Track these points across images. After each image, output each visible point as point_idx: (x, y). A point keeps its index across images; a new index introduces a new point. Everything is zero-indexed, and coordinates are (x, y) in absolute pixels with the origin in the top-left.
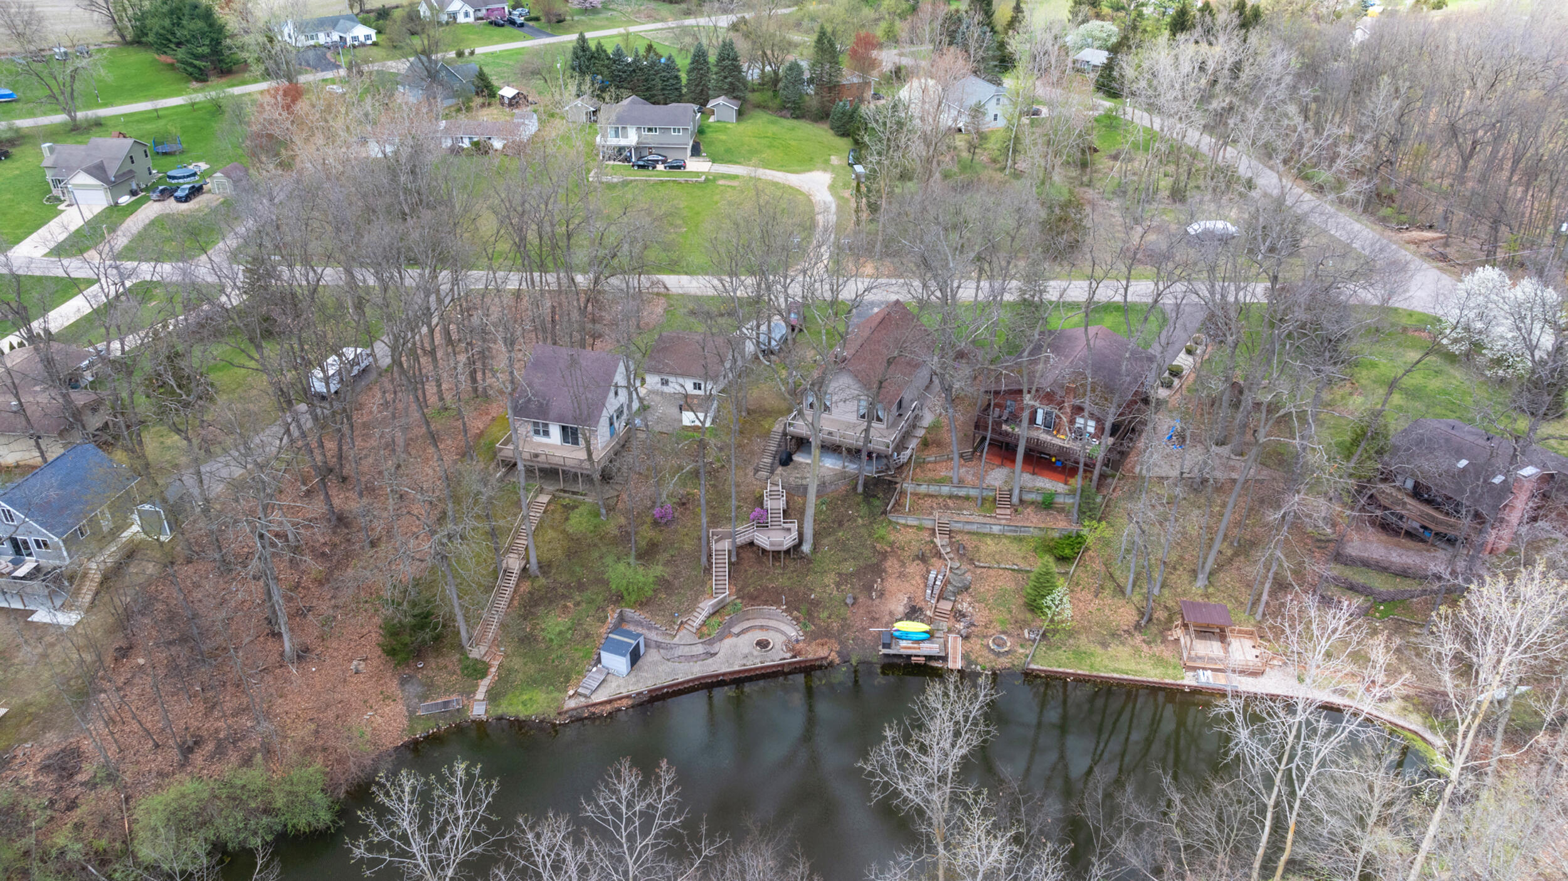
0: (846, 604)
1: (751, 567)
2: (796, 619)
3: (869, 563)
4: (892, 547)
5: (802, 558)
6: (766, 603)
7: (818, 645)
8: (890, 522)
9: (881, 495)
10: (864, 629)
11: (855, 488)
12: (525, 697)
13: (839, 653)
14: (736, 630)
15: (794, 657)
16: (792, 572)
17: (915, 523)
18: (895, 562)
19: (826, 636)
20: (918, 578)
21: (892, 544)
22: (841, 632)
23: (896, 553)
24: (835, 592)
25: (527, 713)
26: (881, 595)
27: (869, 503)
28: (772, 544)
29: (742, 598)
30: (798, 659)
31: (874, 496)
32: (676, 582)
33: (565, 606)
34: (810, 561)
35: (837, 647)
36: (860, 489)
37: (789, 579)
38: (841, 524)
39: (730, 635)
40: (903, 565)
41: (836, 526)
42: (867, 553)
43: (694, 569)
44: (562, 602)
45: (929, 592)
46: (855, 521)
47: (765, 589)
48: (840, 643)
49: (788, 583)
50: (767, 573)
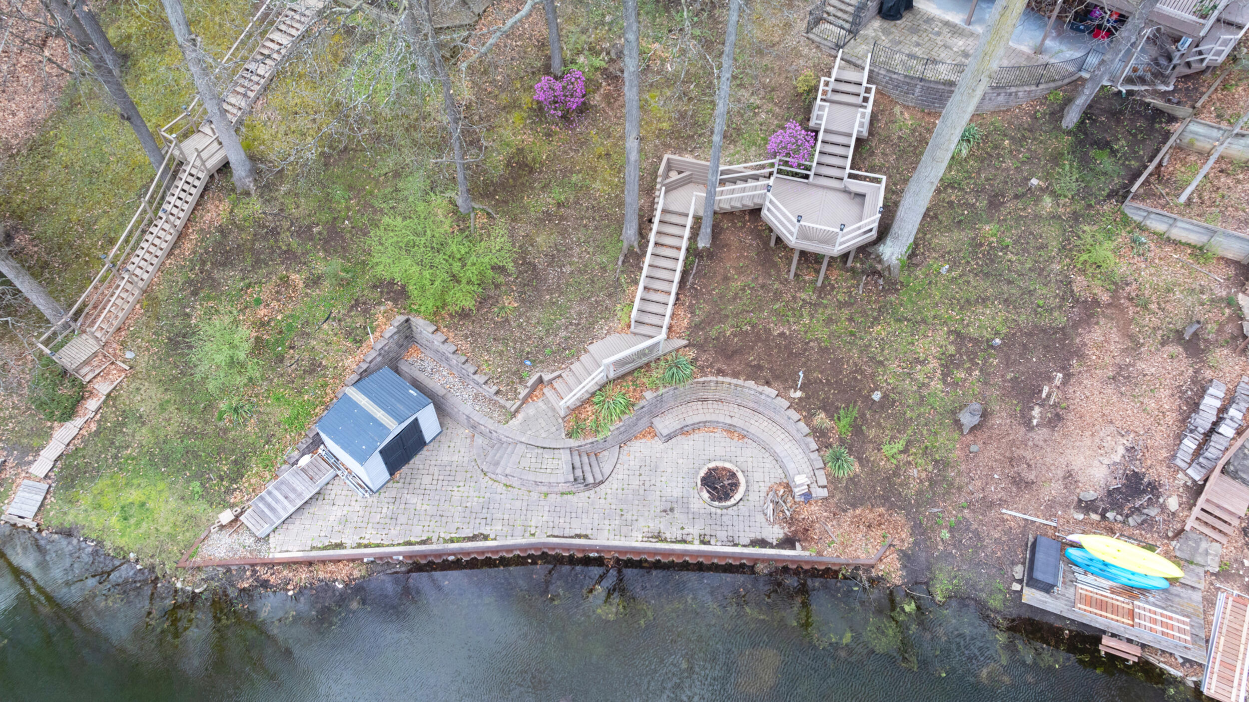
0: (957, 423)
1: (740, 271)
2: (820, 434)
3: (1045, 321)
4: (1115, 295)
5: (875, 272)
6: (754, 373)
7: (857, 522)
8: (1126, 221)
9: (1121, 145)
10: (989, 505)
11: (1057, 114)
12: (134, 495)
13: (906, 558)
14: (665, 424)
15: (788, 542)
16: (841, 305)
17: (1194, 238)
18: (1115, 336)
19: (885, 499)
20: (1164, 393)
21: (1117, 286)
22: (923, 500)
23: (1121, 310)
24: (937, 385)
25: (121, 542)
26: (1055, 420)
27: (1085, 162)
28: (804, 234)
29: (701, 347)
30: (797, 552)
31: (1104, 145)
32: (552, 274)
33: (285, 280)
34: (892, 286)
35: (905, 539)
36: (1071, 118)
37: (829, 321)
38: (995, 203)
39: (651, 432)
40: (1134, 347)
41: (982, 204)
42: (1046, 294)
43: (601, 249)
44: (282, 270)
45: (1189, 444)
46: (1038, 200)
47: (762, 336)
48: (918, 529)
49: (822, 333)
50: (778, 296)
